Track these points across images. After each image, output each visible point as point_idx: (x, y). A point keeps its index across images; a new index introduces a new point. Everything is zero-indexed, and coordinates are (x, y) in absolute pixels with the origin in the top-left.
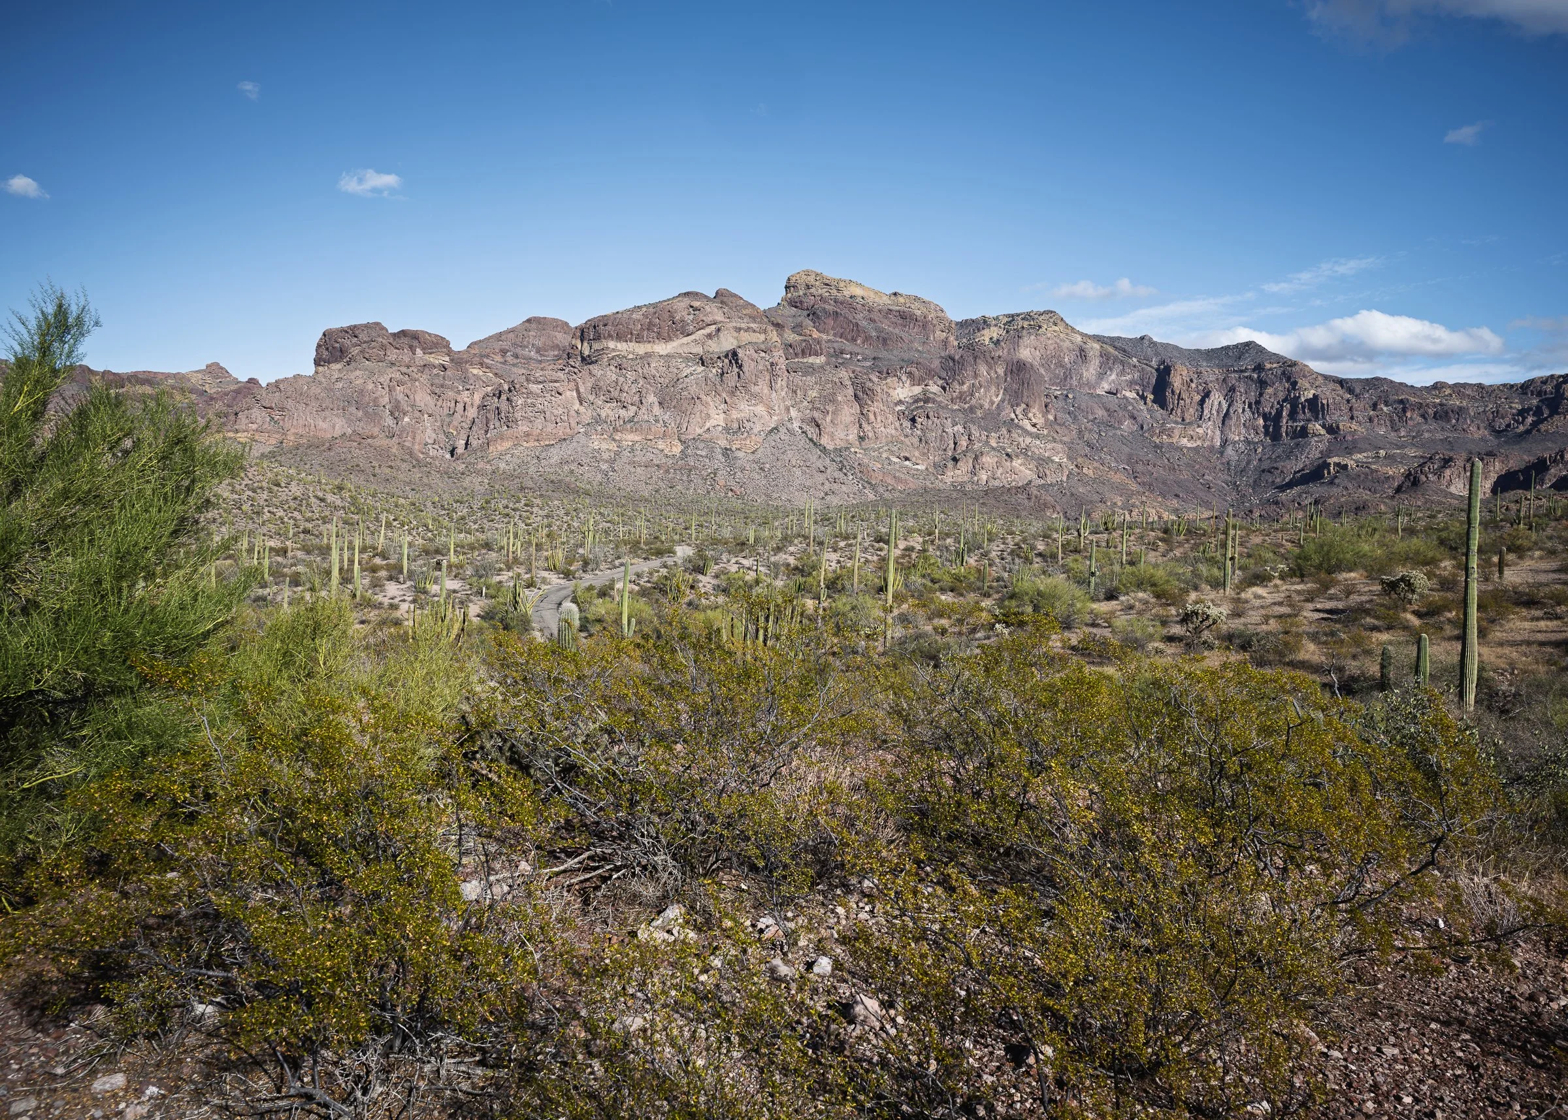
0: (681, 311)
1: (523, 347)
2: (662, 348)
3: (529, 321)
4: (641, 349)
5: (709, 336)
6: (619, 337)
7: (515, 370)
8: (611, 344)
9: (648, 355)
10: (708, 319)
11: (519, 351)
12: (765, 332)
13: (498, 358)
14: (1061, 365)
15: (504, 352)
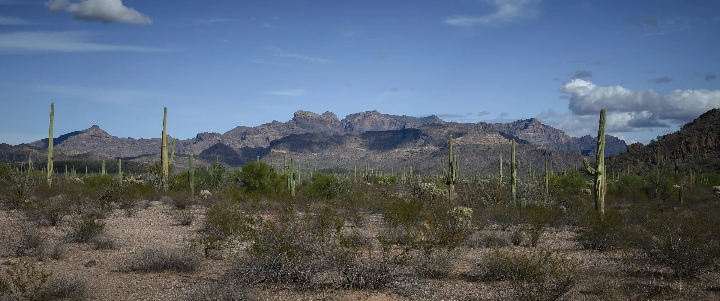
0: (260, 129)
1: (236, 133)
2: (256, 136)
3: (238, 127)
4: (253, 137)
5: (265, 134)
6: (249, 135)
7: (234, 138)
8: (248, 136)
9: (254, 138)
10: (265, 130)
11: (235, 134)
12: (275, 132)
13: (231, 136)
14: (376, 125)
15: (232, 135)
